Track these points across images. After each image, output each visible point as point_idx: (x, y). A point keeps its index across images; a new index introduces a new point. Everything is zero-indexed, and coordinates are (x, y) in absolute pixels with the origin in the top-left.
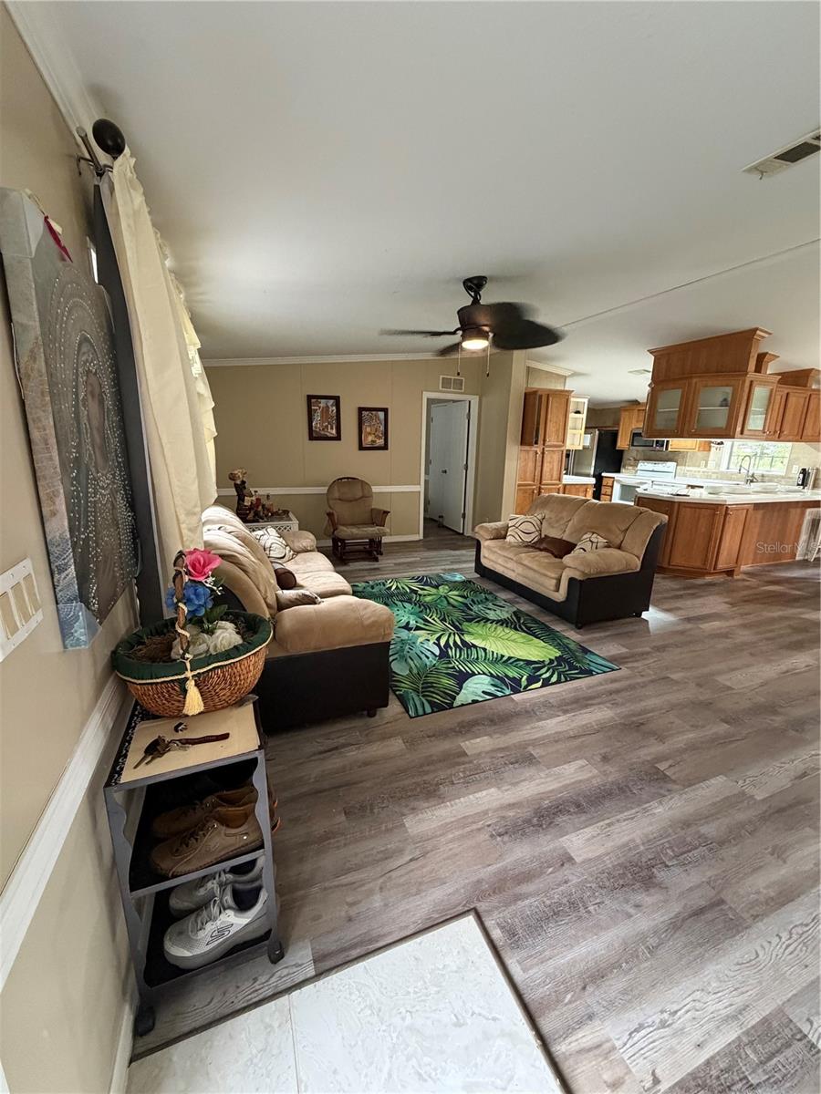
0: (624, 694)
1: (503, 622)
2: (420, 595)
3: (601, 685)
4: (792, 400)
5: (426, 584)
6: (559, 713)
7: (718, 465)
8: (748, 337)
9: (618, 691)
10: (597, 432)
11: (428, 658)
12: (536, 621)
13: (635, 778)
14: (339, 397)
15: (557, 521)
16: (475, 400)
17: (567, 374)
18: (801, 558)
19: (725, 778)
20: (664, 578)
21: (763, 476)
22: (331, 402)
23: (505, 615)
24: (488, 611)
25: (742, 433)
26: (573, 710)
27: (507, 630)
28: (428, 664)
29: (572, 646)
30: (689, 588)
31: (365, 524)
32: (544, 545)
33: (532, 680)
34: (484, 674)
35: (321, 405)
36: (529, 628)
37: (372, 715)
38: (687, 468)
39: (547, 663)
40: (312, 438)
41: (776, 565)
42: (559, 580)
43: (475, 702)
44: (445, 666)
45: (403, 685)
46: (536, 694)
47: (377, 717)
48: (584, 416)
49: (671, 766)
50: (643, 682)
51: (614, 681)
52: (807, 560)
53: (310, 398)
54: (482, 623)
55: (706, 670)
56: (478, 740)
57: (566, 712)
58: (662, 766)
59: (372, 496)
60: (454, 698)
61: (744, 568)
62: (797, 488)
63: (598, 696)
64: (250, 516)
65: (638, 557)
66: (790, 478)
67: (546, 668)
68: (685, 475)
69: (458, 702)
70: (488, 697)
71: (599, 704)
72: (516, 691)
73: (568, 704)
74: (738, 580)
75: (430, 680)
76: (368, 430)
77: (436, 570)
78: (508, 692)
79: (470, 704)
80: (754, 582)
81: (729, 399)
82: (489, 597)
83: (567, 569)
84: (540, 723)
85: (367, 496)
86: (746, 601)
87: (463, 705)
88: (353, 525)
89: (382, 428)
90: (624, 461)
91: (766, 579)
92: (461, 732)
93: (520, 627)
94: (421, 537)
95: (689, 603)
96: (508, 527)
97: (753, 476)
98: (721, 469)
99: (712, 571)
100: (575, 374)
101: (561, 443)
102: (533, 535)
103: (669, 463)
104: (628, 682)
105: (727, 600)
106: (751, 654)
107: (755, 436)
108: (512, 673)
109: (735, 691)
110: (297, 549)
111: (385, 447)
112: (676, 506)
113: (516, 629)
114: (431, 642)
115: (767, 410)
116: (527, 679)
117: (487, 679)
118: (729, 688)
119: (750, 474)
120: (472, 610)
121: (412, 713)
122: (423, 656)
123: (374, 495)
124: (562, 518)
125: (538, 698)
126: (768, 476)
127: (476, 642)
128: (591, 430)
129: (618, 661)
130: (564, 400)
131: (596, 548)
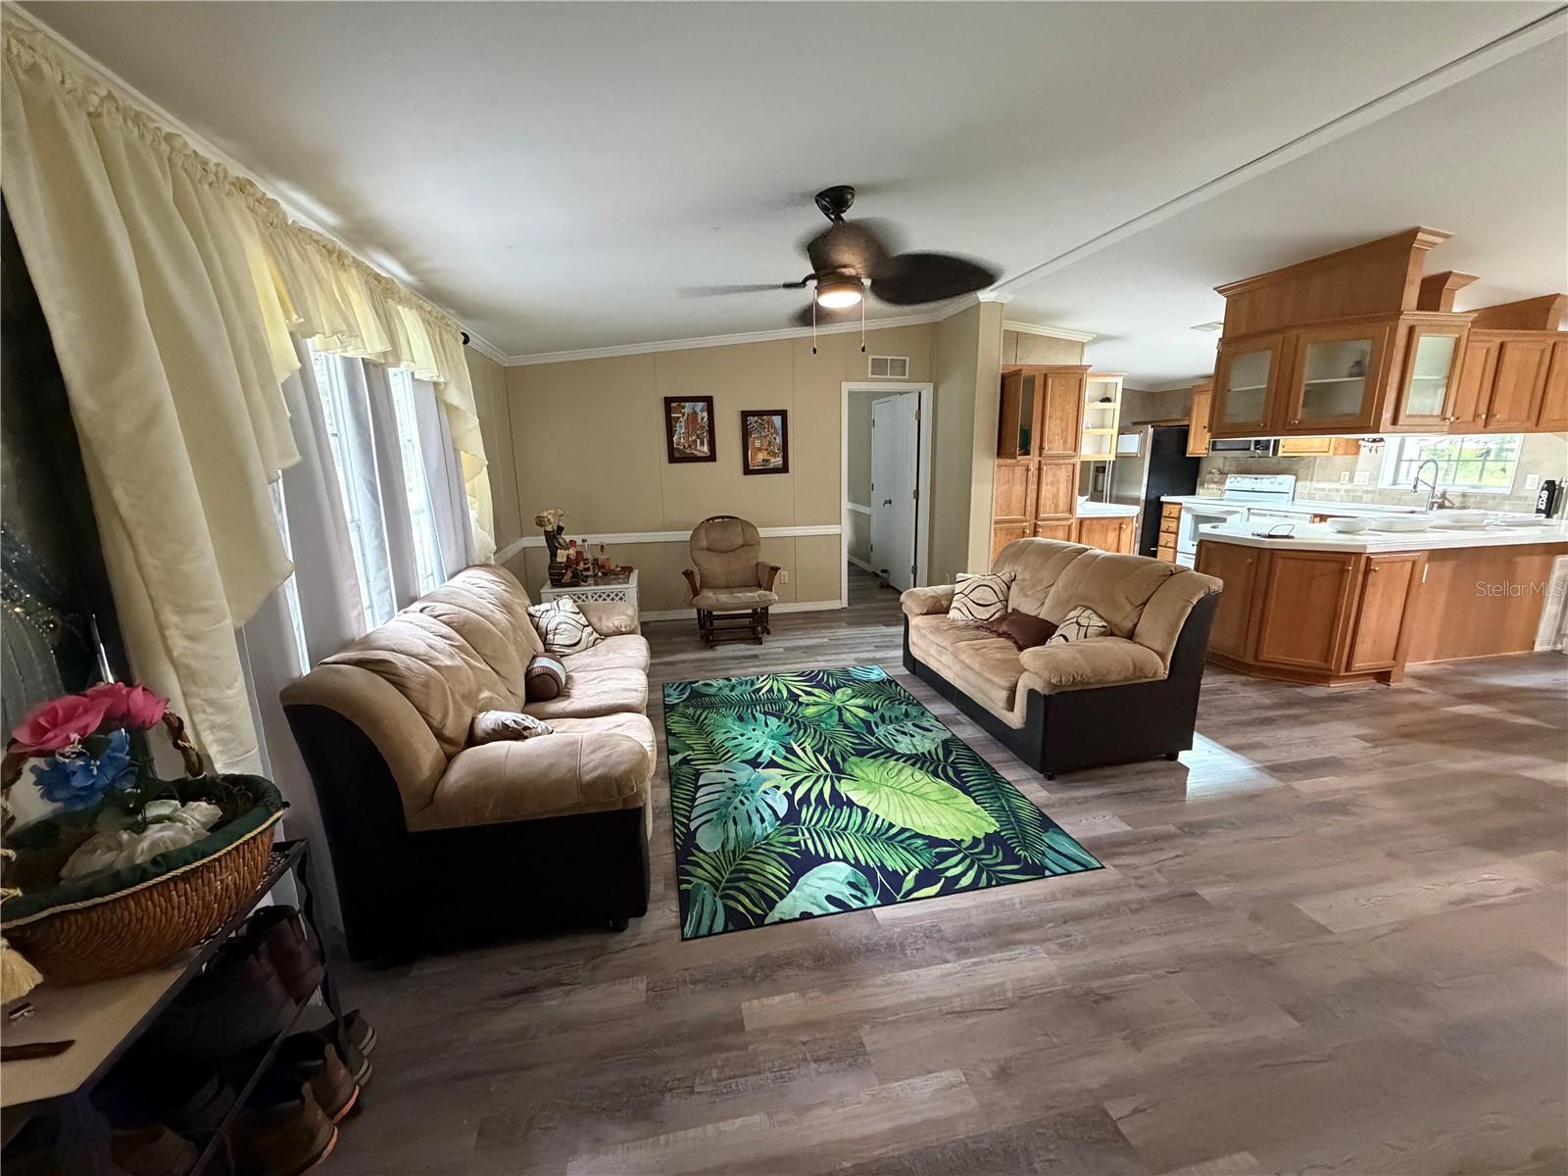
0: (1094, 925)
1: (917, 760)
2: (801, 704)
3: (1055, 899)
4: (1512, 355)
5: (818, 685)
6: (949, 957)
7: (1375, 478)
8: (1399, 246)
9: (1079, 917)
10: (1151, 430)
11: (763, 820)
12: (976, 760)
13: (1050, 1133)
14: (711, 397)
15: (1034, 586)
16: (927, 391)
17: (1084, 339)
18: (1547, 648)
19: (1253, 1160)
20: (1244, 684)
21: (1464, 495)
22: (700, 405)
23: (924, 744)
24: (899, 737)
25: (1395, 421)
26: (977, 951)
27: (918, 775)
28: (759, 832)
29: (1026, 814)
30: (1290, 704)
31: (745, 586)
32: (1004, 628)
33: (925, 878)
34: (845, 860)
35: (686, 410)
36: (958, 773)
37: (620, 928)
38: (1315, 485)
39: (964, 846)
40: (672, 459)
41: (1492, 661)
42: (1013, 691)
43: (806, 916)
44: (785, 839)
45: (700, 872)
46: (924, 909)
47: (627, 932)
48: (1116, 405)
49: (1136, 1111)
50: (1139, 902)
51: (1080, 893)
52: (1560, 652)
53: (668, 401)
54: (881, 759)
55: (1277, 885)
56: (777, 999)
57: (963, 953)
58: (1116, 1109)
59: (758, 543)
60: (772, 904)
61: (1412, 666)
62: (1533, 517)
63: (1040, 924)
64: (567, 578)
65: (1162, 656)
66: (1520, 498)
67: (961, 855)
68: (1311, 497)
69: (775, 915)
70: (833, 909)
71: (1032, 942)
72: (887, 900)
73: (972, 937)
74: (1399, 691)
75: (748, 865)
76: (758, 444)
77: (847, 660)
78: (872, 900)
79: (795, 920)
80: (1431, 695)
81: (1367, 362)
82: (913, 711)
83: (1026, 673)
84: (905, 975)
85: (751, 543)
86: (1408, 735)
87: (782, 921)
88: (729, 587)
89: (779, 440)
90: (1204, 474)
91: (1459, 689)
92: (753, 978)
93: (944, 771)
94: (845, 605)
95: (1282, 734)
96: (953, 594)
97: (1443, 495)
98: (1381, 485)
99: (1342, 674)
100: (1100, 339)
101: (1071, 452)
102: (992, 609)
103: (1281, 478)
104: (1108, 898)
105: (1363, 731)
106: (1390, 854)
107: (1423, 425)
108: (894, 863)
109: (1330, 939)
110: (605, 630)
111: (784, 469)
112: (1267, 557)
113: (935, 774)
114: (782, 791)
115: (1449, 378)
116: (917, 877)
117: (843, 871)
118: (1324, 930)
119: (1439, 491)
120: (873, 733)
121: (688, 931)
122: (756, 819)
123: (761, 542)
124: (1041, 581)
125: (921, 917)
126: (1475, 495)
127: (855, 797)
128: (1139, 428)
129: (1103, 849)
130: (1074, 383)
131: (1086, 637)
